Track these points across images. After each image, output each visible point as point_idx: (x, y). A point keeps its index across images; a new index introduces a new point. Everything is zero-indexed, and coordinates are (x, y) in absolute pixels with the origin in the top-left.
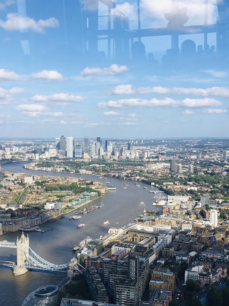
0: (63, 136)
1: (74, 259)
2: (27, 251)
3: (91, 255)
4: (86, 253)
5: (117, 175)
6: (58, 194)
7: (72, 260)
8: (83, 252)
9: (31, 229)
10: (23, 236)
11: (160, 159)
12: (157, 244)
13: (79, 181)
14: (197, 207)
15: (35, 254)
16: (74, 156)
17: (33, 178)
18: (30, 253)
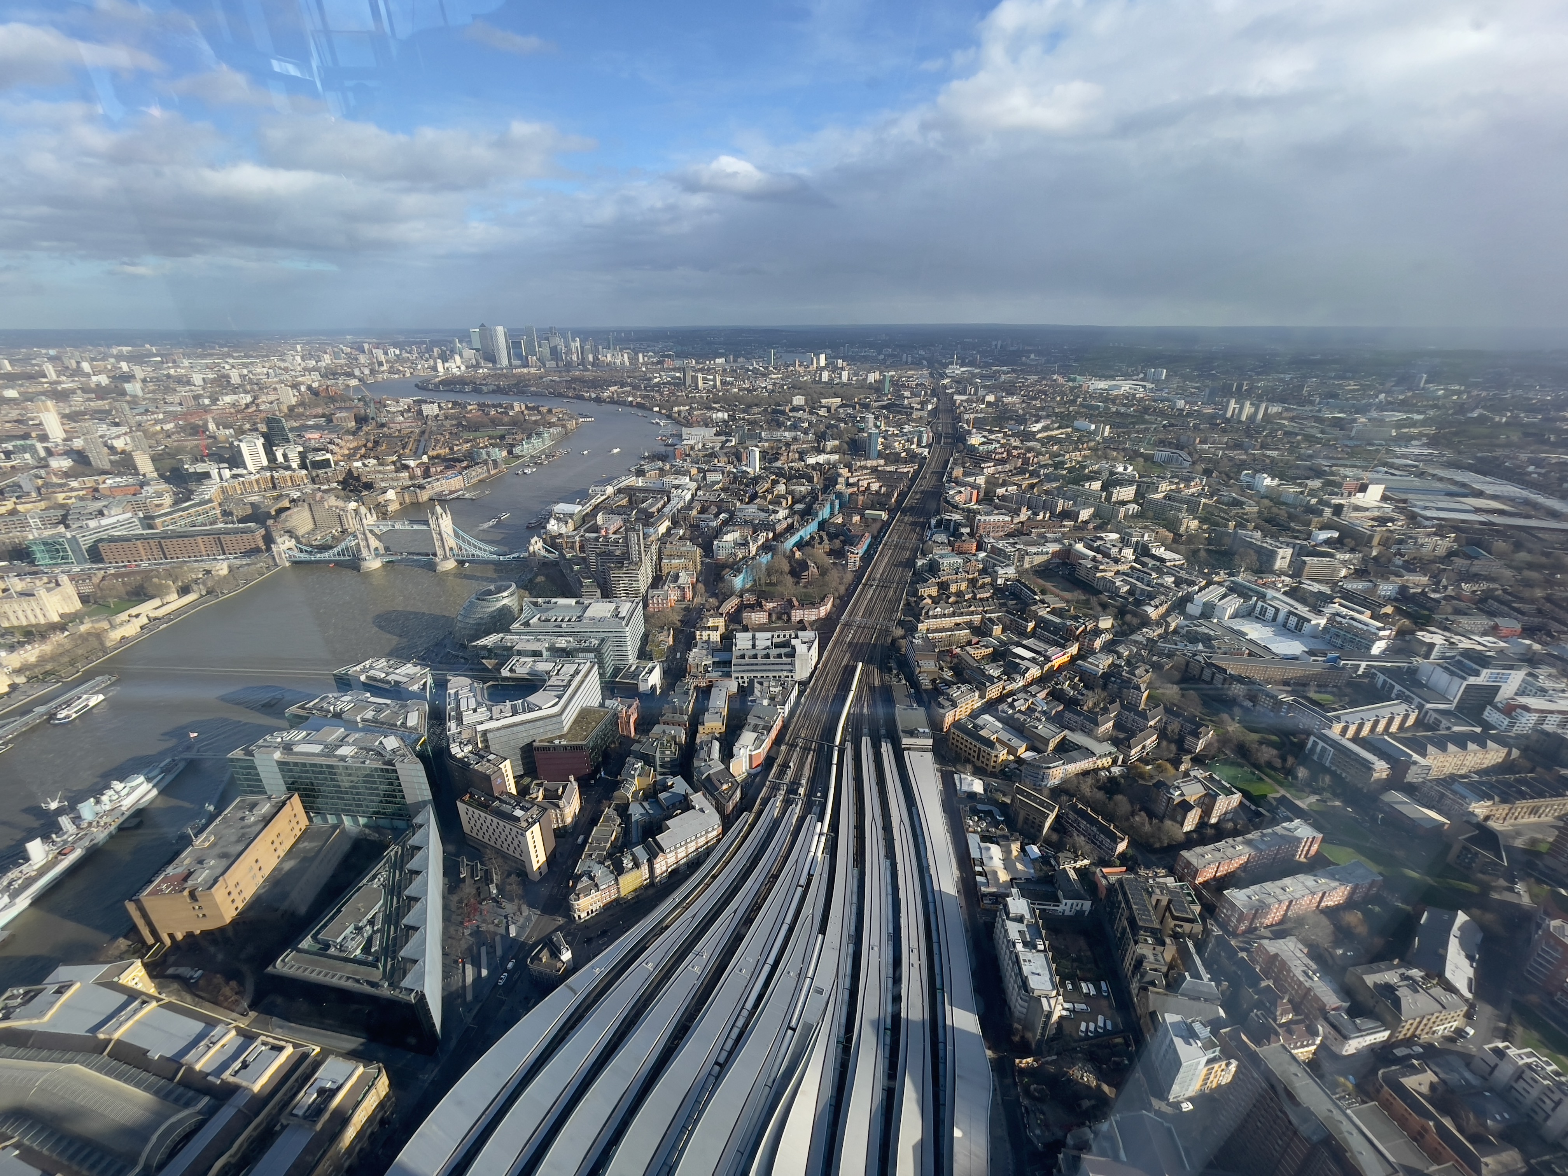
0: (483, 325)
1: (536, 538)
2: (451, 533)
3: (563, 530)
4: (556, 528)
5: (593, 395)
6: (491, 433)
7: (533, 541)
8: (549, 527)
9: (452, 496)
10: (439, 509)
11: (666, 366)
12: (669, 507)
13: (527, 407)
14: (728, 444)
15: (467, 537)
16: (510, 364)
17: (440, 407)
18: (456, 535)
